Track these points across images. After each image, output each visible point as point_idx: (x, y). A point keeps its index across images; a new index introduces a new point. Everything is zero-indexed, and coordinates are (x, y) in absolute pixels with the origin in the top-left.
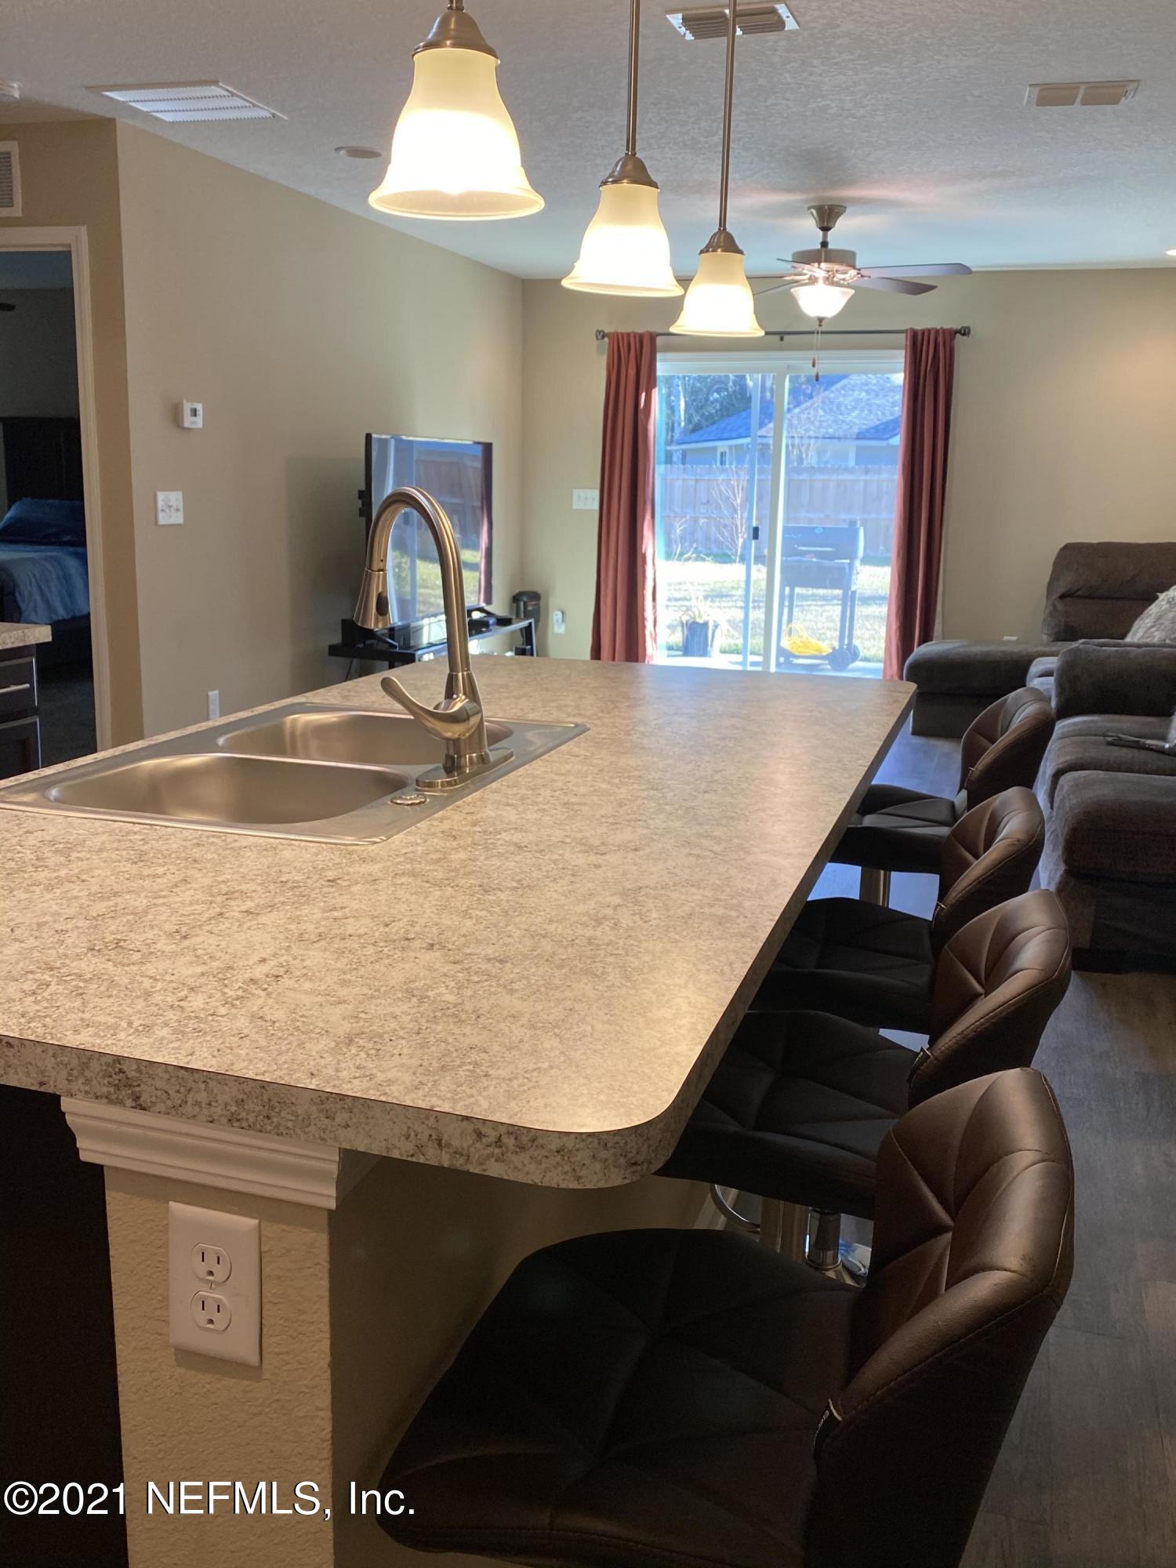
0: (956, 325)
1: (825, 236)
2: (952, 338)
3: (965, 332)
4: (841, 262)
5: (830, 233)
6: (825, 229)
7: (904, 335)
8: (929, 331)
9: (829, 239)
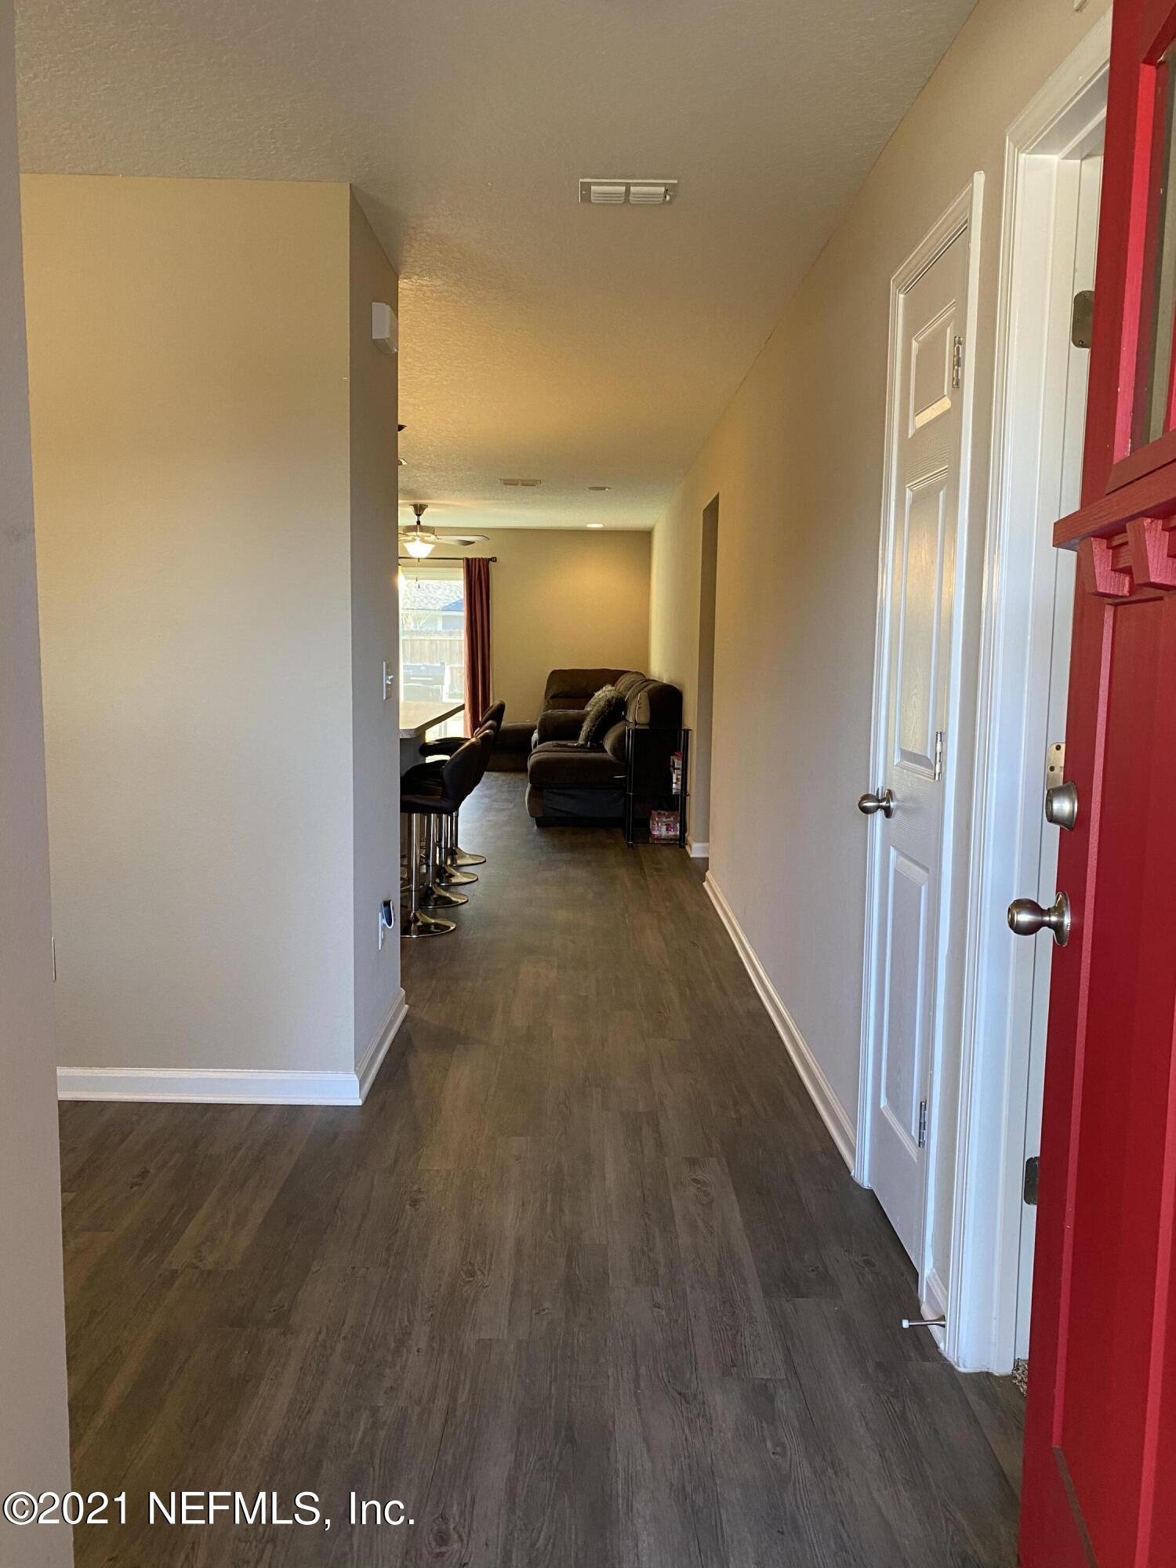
0: (489, 557)
1: (418, 519)
2: (488, 563)
3: (494, 560)
4: (427, 532)
5: (420, 517)
6: (418, 515)
7: (462, 561)
8: (475, 559)
9: (420, 520)
